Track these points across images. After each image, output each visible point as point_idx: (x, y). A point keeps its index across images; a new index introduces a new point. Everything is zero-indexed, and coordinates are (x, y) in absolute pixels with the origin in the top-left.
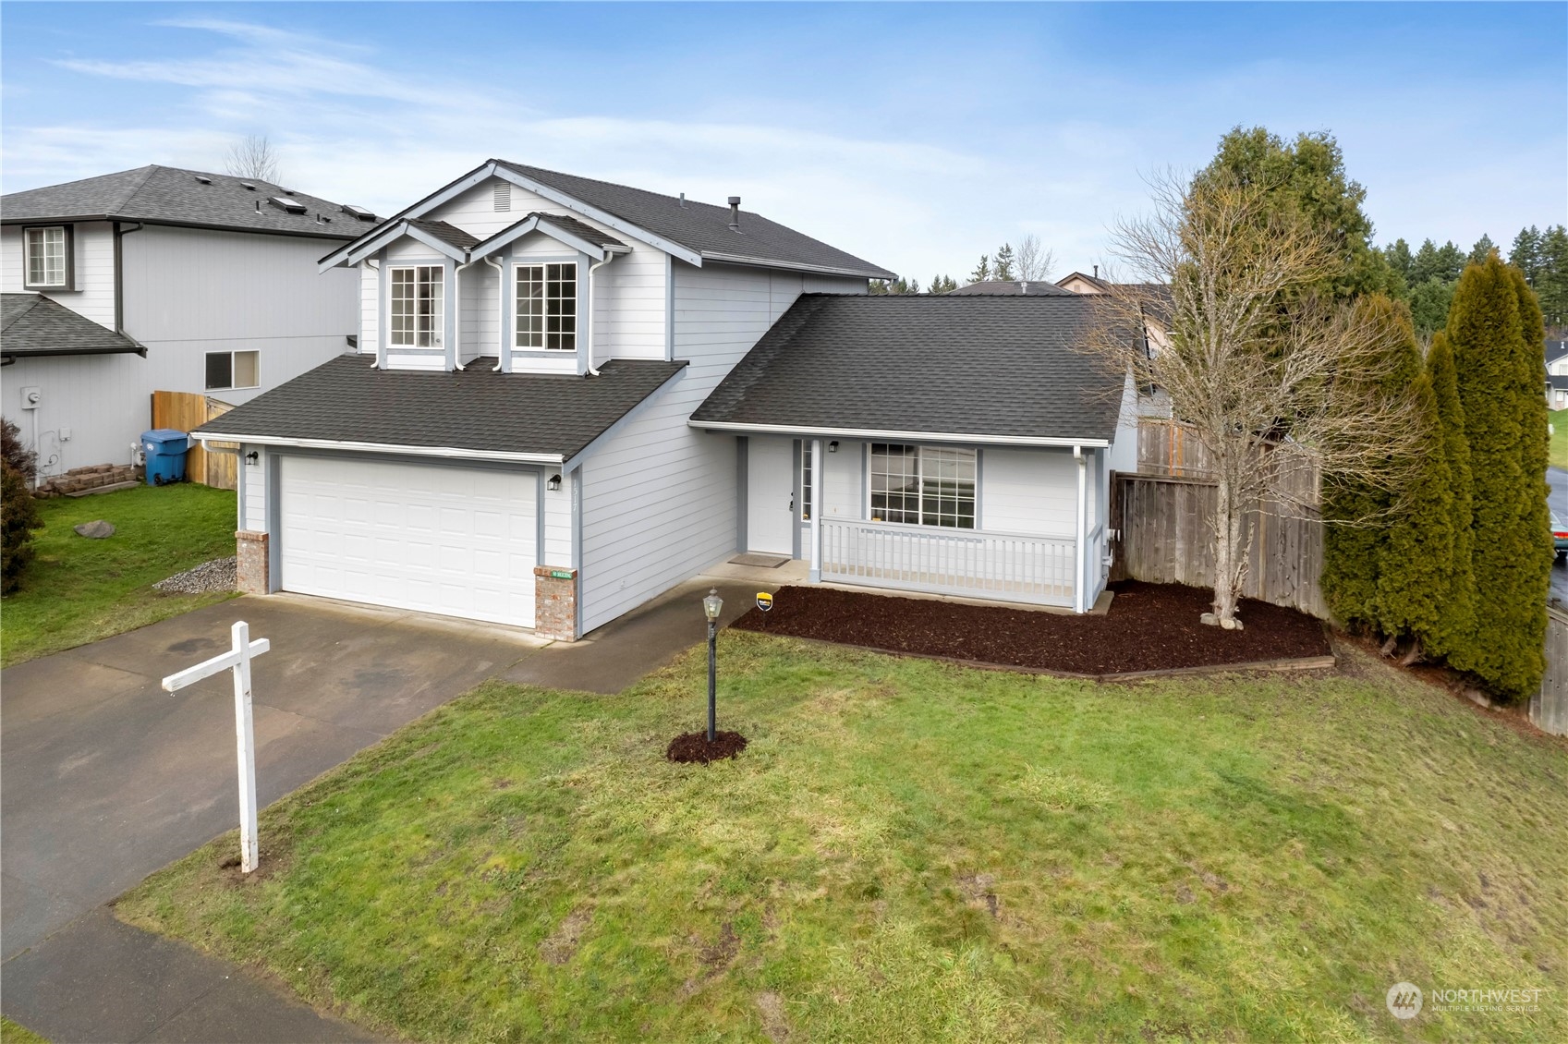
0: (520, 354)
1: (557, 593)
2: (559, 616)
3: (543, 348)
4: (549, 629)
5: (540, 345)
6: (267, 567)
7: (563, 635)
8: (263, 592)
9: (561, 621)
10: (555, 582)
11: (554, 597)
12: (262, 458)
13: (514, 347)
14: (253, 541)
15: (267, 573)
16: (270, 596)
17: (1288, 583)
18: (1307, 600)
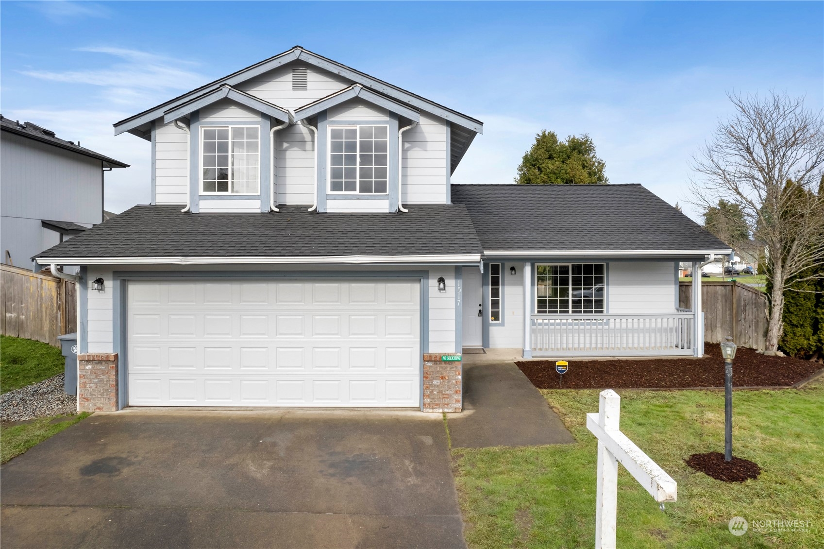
0: (335, 198)
1: (445, 374)
2: (447, 392)
3: (357, 192)
4: (437, 405)
5: (355, 190)
6: (117, 385)
7: (451, 408)
8: (114, 408)
9: (449, 396)
10: (443, 365)
11: (443, 378)
12: (109, 284)
13: (329, 192)
14: (100, 362)
15: (117, 390)
16: (120, 412)
17: (747, 336)
18: (757, 343)
